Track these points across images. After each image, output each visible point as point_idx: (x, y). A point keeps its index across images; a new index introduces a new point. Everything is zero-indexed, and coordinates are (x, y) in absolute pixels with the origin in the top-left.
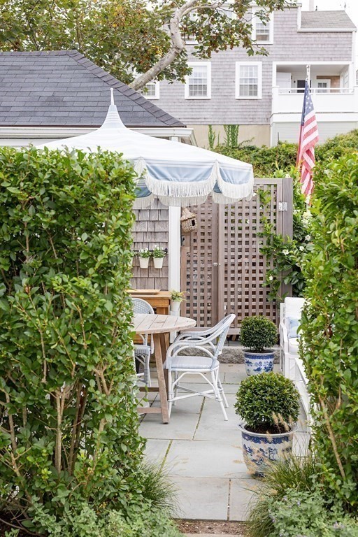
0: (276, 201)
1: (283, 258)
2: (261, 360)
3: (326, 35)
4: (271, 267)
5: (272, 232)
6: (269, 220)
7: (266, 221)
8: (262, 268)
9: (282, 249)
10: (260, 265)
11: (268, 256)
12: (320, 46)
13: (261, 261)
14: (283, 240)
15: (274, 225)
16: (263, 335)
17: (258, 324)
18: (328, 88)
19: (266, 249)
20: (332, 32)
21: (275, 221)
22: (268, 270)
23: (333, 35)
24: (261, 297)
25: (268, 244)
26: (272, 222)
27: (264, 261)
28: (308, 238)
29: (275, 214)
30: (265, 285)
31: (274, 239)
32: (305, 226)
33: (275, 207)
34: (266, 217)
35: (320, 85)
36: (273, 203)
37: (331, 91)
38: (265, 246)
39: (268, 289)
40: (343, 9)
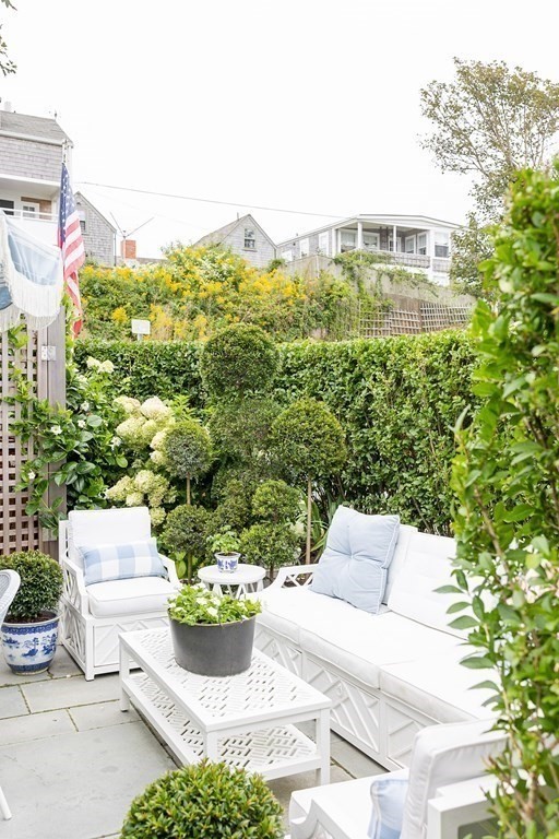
0: (36, 343)
1: (52, 441)
2: (37, 635)
3: (34, 145)
4: (30, 457)
5: (31, 395)
6: (24, 376)
7: (20, 377)
8: (12, 458)
9: (50, 425)
10: (10, 454)
11: (25, 437)
12: (26, 157)
13: (12, 446)
14: (50, 411)
15: (34, 384)
16: (41, 589)
17: (30, 568)
18: (37, 212)
19: (21, 425)
20: (42, 143)
21: (35, 377)
22: (24, 462)
23: (43, 147)
24: (13, 508)
25: (25, 416)
26: (30, 378)
27: (17, 445)
28: (86, 406)
29: (35, 366)
30: (21, 487)
31: (34, 408)
32: (81, 387)
33: (35, 354)
34: (20, 369)
35: (26, 208)
36: (31, 347)
37: (41, 217)
38: (19, 419)
39: (25, 495)
40: (53, 117)
